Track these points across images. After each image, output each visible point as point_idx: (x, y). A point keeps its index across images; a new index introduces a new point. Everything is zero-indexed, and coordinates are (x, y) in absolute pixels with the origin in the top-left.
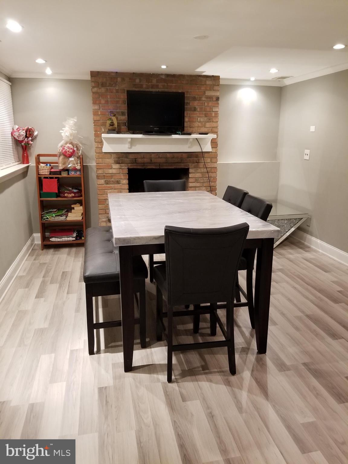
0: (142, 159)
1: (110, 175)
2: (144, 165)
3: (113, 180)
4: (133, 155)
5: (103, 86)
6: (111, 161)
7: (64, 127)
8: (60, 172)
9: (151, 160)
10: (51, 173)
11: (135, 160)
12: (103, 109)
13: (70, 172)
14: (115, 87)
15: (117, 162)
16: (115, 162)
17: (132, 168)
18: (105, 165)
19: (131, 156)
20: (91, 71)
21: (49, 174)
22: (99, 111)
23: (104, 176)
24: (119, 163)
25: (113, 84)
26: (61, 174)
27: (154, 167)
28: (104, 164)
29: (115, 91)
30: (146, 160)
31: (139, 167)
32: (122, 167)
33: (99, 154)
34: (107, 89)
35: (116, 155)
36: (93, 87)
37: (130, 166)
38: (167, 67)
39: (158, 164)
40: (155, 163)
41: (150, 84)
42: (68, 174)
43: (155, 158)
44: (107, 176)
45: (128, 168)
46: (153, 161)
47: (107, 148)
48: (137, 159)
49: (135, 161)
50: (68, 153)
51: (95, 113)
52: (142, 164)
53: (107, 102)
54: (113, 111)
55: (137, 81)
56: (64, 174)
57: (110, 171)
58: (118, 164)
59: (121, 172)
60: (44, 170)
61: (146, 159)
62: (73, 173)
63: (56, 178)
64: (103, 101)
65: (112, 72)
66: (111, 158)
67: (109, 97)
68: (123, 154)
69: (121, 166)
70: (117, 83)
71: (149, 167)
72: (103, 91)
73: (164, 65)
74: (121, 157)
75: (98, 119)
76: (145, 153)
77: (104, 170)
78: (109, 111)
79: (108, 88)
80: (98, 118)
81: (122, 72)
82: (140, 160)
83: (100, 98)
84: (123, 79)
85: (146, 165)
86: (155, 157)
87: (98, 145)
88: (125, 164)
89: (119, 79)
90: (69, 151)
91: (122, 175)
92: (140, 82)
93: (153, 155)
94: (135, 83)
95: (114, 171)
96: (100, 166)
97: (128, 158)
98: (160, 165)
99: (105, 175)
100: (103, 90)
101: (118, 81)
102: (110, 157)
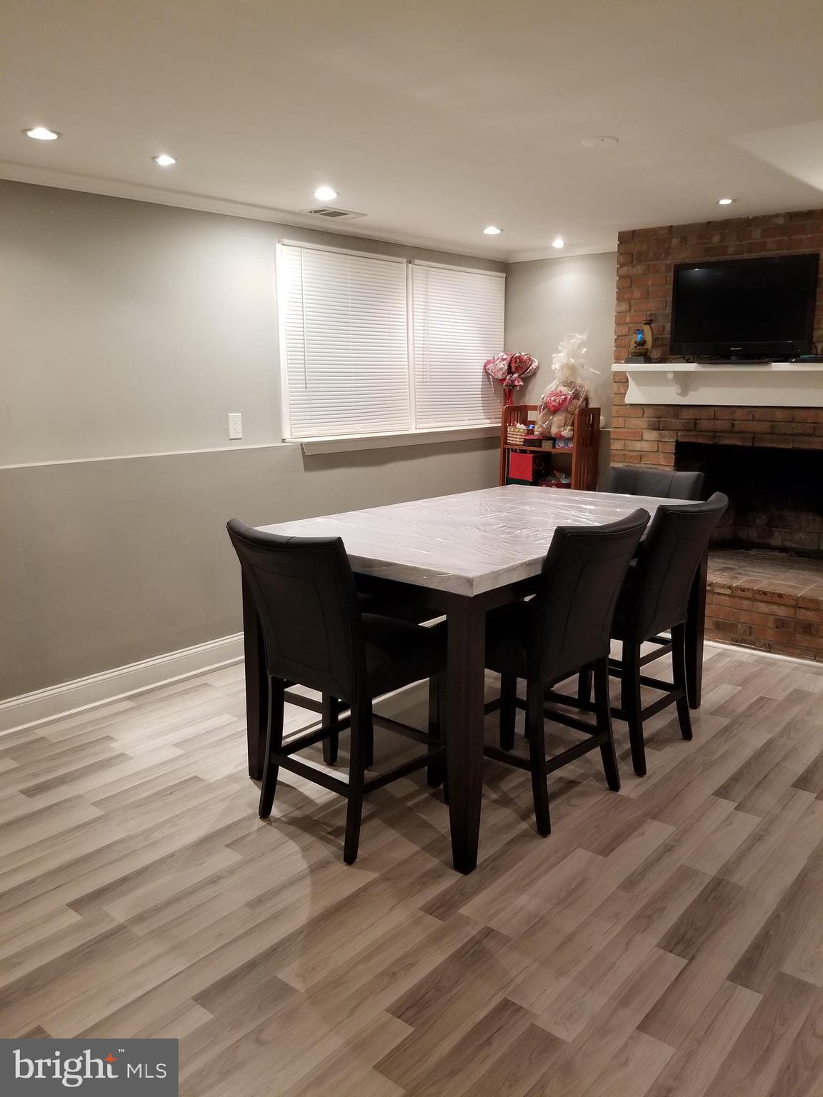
0: (712, 422)
1: (635, 454)
2: (714, 437)
3: (643, 466)
4: (691, 411)
5: (640, 261)
6: (641, 423)
7: (560, 352)
8: (538, 442)
9: (733, 425)
10: (527, 442)
11: (695, 424)
12: (635, 311)
13: (557, 442)
14: (664, 259)
15: (656, 427)
16: (649, 425)
17: (686, 442)
18: (627, 432)
19: (685, 414)
20: (619, 233)
21: (522, 443)
22: (628, 316)
23: (625, 455)
24: (659, 429)
25: (661, 254)
26: (541, 446)
27: (739, 443)
28: (626, 430)
29: (663, 269)
30: (719, 425)
31: (701, 441)
32: (665, 437)
33: (621, 407)
34: (649, 266)
35: (654, 409)
36: (622, 265)
37: (681, 436)
38: (734, 201)
39: (752, 435)
40: (741, 432)
41: (745, 242)
42: (554, 447)
43: (744, 420)
44: (631, 457)
45: (677, 441)
46: (737, 428)
47: (635, 395)
48: (698, 422)
49: (694, 426)
50: (553, 403)
51: (619, 322)
52: (712, 434)
53: (647, 295)
54: (655, 312)
55: (716, 239)
56: (547, 447)
57: (638, 446)
58: (655, 432)
59: (660, 450)
60: (514, 436)
61: (719, 422)
62: (561, 445)
63: (532, 452)
64: (637, 294)
65: (661, 228)
66: (643, 417)
67: (650, 283)
68: (669, 408)
69: (660, 434)
70: (670, 250)
71: (726, 442)
72: (639, 272)
73: (724, 197)
74: (663, 415)
75: (624, 333)
76: (718, 408)
77: (627, 442)
78: (649, 313)
79: (651, 263)
80: (624, 330)
81: (683, 224)
82: (704, 424)
83: (633, 287)
84: (684, 240)
85: (719, 436)
86: (743, 418)
87: (619, 388)
88: (671, 432)
89: (675, 241)
90: (555, 401)
91: (661, 456)
92: (722, 241)
93: (738, 414)
94: (711, 245)
95: (644, 446)
96: (619, 432)
97: (678, 418)
98: (754, 438)
99: (626, 452)
100: (639, 269)
101: (673, 245)
102: (641, 414)
